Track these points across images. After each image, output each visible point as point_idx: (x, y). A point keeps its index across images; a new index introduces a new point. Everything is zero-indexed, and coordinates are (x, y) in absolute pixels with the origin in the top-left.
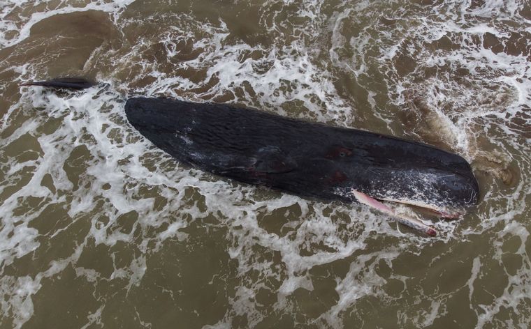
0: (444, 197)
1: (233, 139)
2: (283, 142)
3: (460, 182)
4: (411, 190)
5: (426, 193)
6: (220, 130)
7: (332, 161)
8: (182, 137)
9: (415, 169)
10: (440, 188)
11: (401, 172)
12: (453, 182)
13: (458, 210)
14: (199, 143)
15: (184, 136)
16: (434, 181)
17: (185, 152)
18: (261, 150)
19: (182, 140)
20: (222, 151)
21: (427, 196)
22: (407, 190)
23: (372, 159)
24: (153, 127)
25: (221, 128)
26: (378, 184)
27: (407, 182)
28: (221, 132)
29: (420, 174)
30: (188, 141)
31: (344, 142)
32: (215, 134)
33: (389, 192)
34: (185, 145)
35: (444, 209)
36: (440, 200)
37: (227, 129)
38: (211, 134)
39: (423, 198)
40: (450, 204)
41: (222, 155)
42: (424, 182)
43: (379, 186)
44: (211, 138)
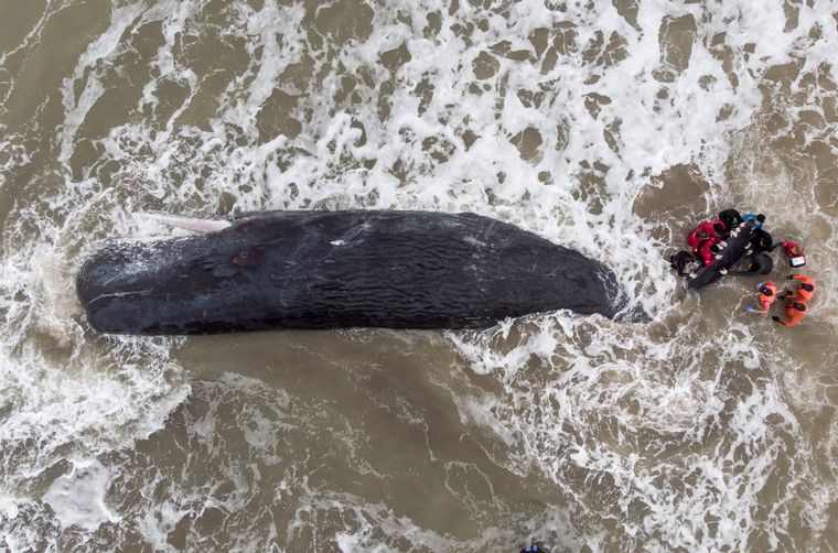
1: (406, 252)
3: (97, 278)
6: (430, 262)
7: (256, 243)
8: (483, 244)
12: (106, 273)
14: (453, 240)
17: (470, 226)
19: (479, 239)
23: (207, 266)
25: (430, 265)
28: (426, 259)
29: (146, 269)
31: (248, 281)
34: (474, 234)
37: (420, 265)
38: (440, 254)
41: (415, 229)
44: (438, 248)
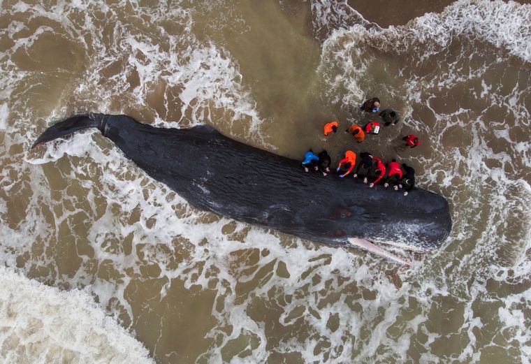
0: (422, 240)
1: (246, 193)
2: (291, 202)
3: (437, 229)
4: (396, 237)
5: (408, 238)
6: (233, 183)
7: (335, 221)
8: (199, 186)
9: (402, 221)
10: (420, 236)
11: (390, 225)
12: (431, 230)
13: (431, 248)
14: (216, 194)
15: (201, 185)
16: (416, 231)
17: (204, 200)
18: (272, 207)
19: (201, 190)
20: (237, 202)
21: (409, 240)
22: (393, 236)
23: (368, 216)
24: (170, 172)
25: (234, 181)
27: (394, 232)
28: (235, 186)
29: (406, 225)
30: (205, 191)
31: (345, 200)
32: (229, 187)
33: (378, 238)
34: (202, 193)
35: (420, 248)
36: (418, 242)
37: (240, 183)
38: (226, 186)
39: (405, 241)
40: (426, 245)
41: (237, 207)
42: (408, 231)
44: (226, 191)
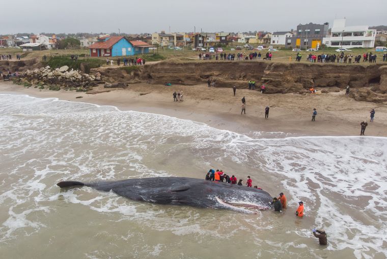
0: (259, 201)
4: (243, 197)
5: (250, 199)
7: (206, 185)
9: (244, 190)
10: (257, 197)
11: (237, 190)
13: (267, 207)
18: (173, 184)
20: (155, 188)
21: (251, 200)
22: (241, 197)
26: (227, 194)
27: (241, 194)
33: (233, 198)
35: (260, 205)
36: (257, 202)
39: (249, 201)
40: (262, 204)
42: (249, 195)
43: (228, 195)
